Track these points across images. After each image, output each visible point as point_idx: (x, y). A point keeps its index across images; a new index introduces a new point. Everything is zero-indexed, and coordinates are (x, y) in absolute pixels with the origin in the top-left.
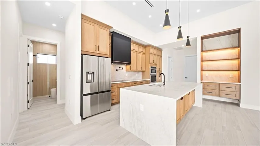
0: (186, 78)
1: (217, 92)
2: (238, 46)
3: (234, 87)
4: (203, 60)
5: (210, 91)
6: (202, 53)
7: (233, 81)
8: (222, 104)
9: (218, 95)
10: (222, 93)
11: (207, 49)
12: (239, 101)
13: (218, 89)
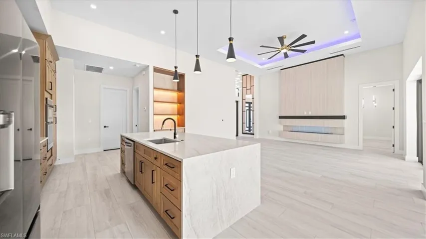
0: (105, 127)
6: (154, 90)
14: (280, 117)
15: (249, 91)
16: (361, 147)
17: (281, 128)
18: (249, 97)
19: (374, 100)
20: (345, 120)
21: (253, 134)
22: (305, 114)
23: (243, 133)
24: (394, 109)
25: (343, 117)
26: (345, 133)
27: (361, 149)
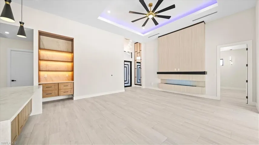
0: (13, 81)
1: (57, 92)
2: (72, 51)
3: (69, 85)
4: (41, 59)
5: (50, 92)
6: (39, 50)
7: (69, 80)
8: (61, 102)
9: (58, 95)
10: (61, 92)
11: (46, 48)
12: (73, 95)
13: (57, 89)
14: (158, 73)
15: (138, 54)
16: (218, 98)
17: (159, 81)
18: (138, 59)
19: (230, 60)
20: (206, 75)
21: (141, 85)
22: (175, 70)
23: (135, 84)
24: (247, 65)
25: (204, 73)
26: (206, 86)
27: (219, 99)
